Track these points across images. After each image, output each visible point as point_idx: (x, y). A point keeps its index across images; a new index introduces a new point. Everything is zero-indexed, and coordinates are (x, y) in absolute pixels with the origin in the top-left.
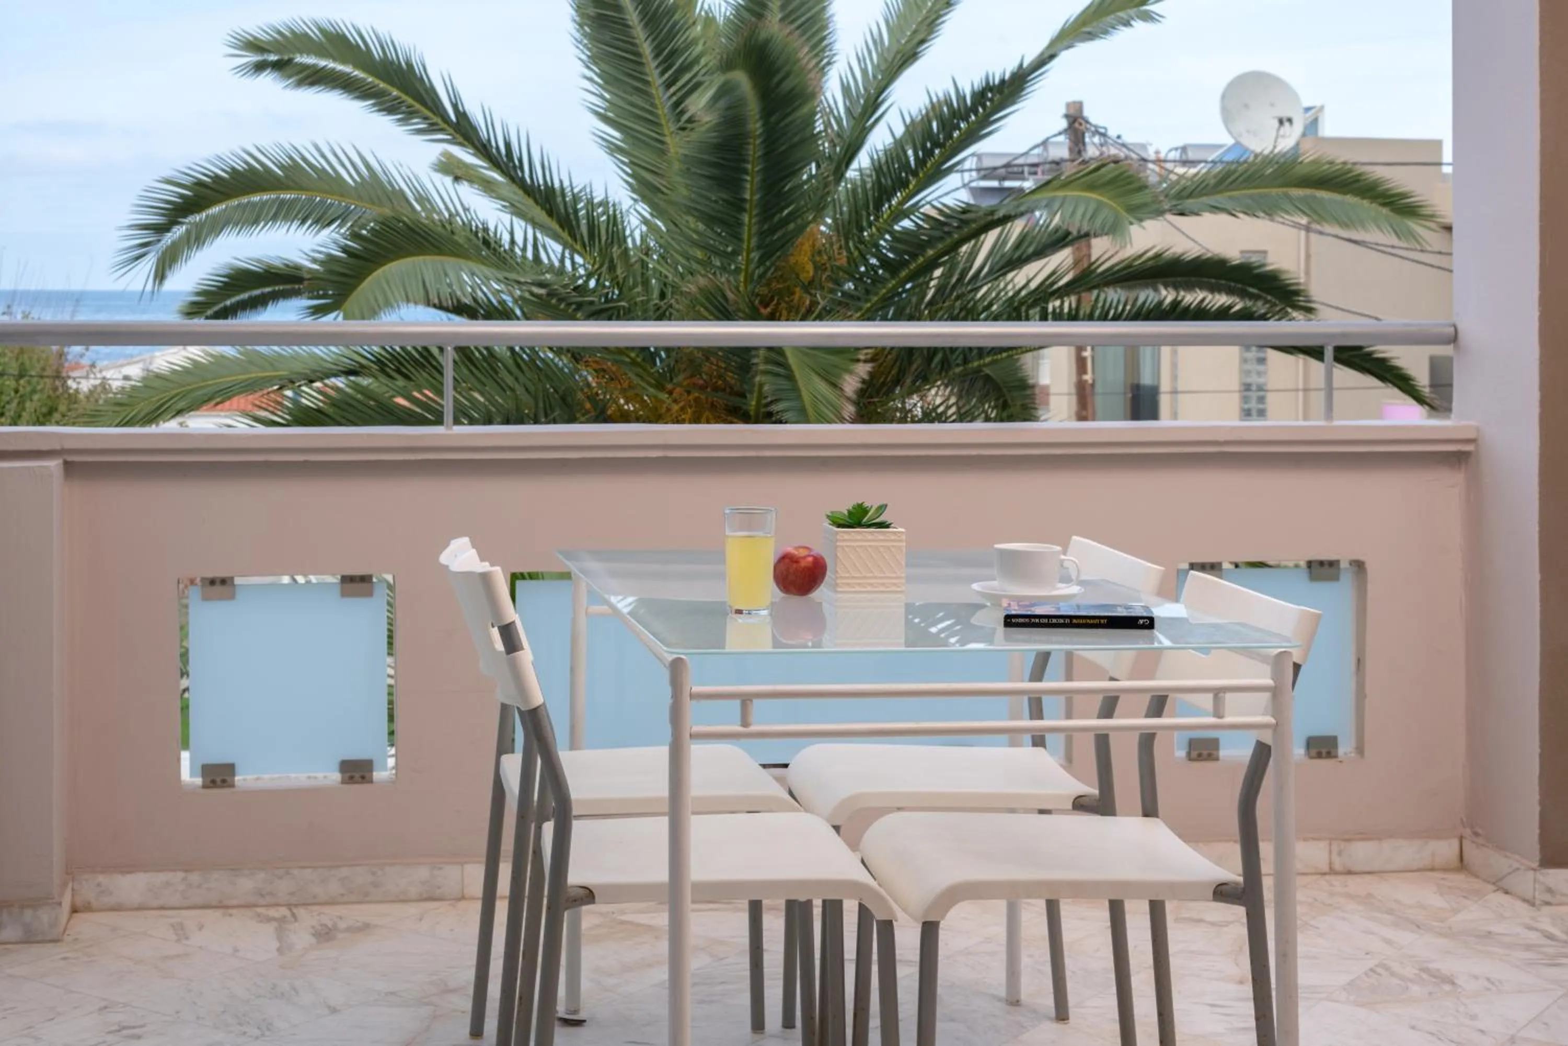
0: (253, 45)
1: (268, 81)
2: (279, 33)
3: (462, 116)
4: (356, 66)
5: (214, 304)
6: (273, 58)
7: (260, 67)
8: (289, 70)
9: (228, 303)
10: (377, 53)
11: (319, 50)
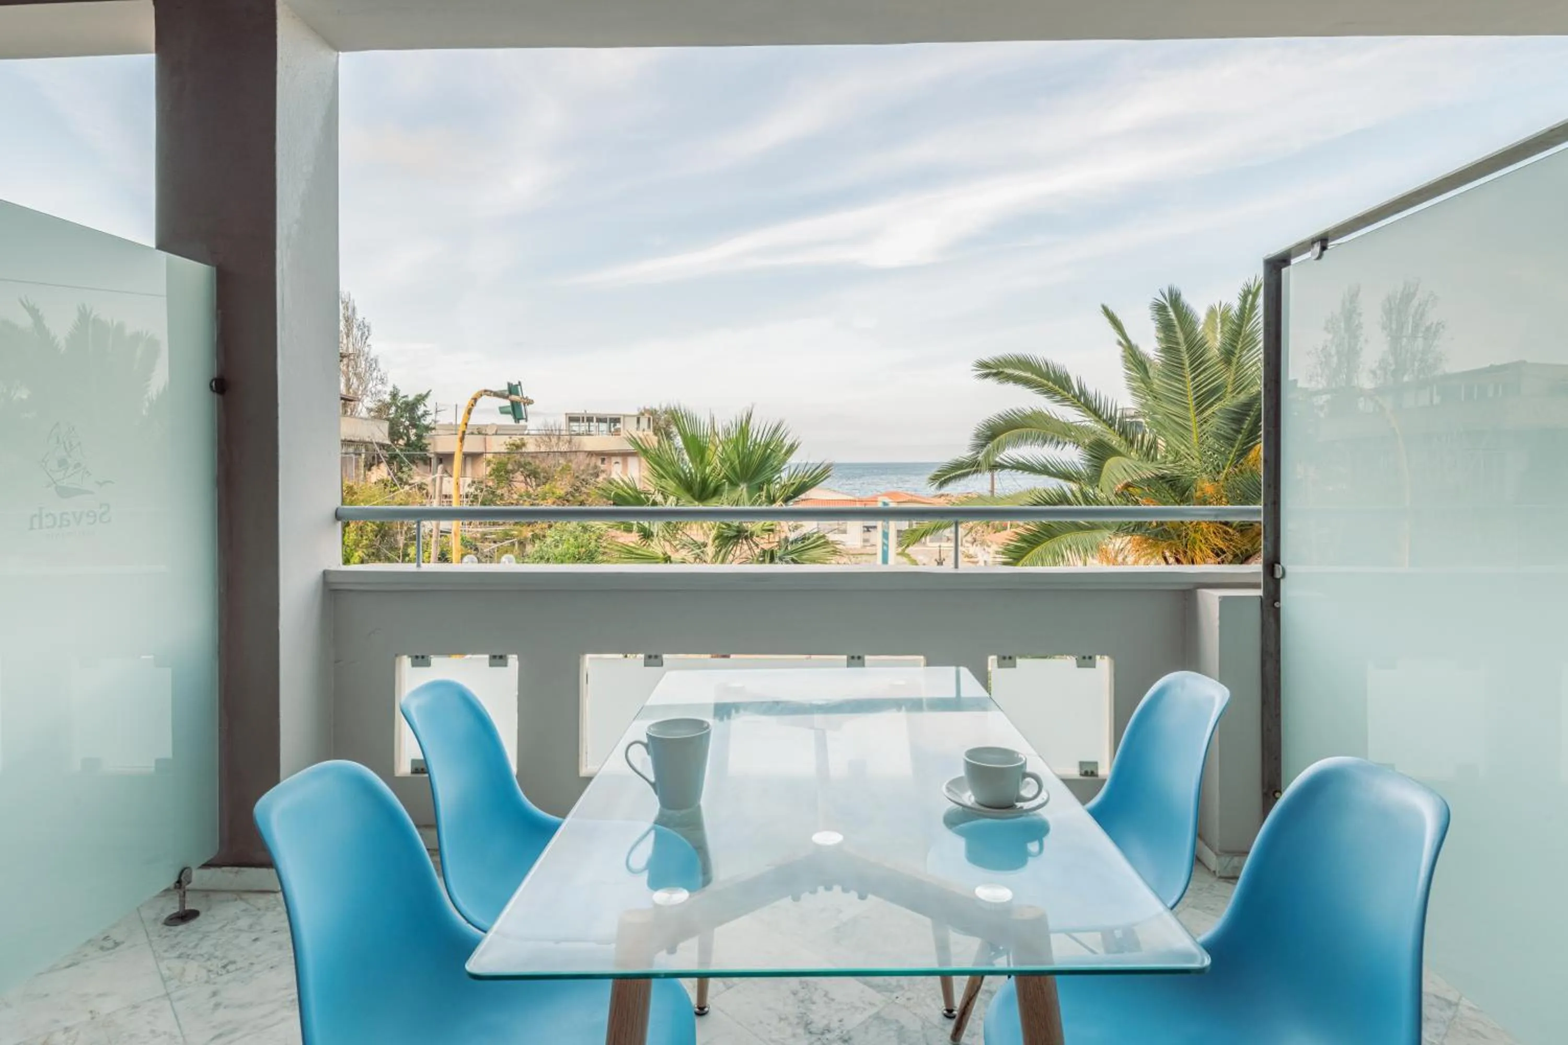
0: (983, 365)
1: (991, 382)
2: (999, 361)
3: (1083, 392)
4: (1032, 374)
5: (945, 475)
6: (994, 371)
7: (986, 376)
8: (1001, 376)
9: (951, 475)
10: (1044, 368)
11: (1015, 367)
